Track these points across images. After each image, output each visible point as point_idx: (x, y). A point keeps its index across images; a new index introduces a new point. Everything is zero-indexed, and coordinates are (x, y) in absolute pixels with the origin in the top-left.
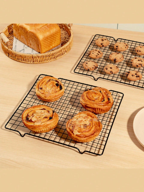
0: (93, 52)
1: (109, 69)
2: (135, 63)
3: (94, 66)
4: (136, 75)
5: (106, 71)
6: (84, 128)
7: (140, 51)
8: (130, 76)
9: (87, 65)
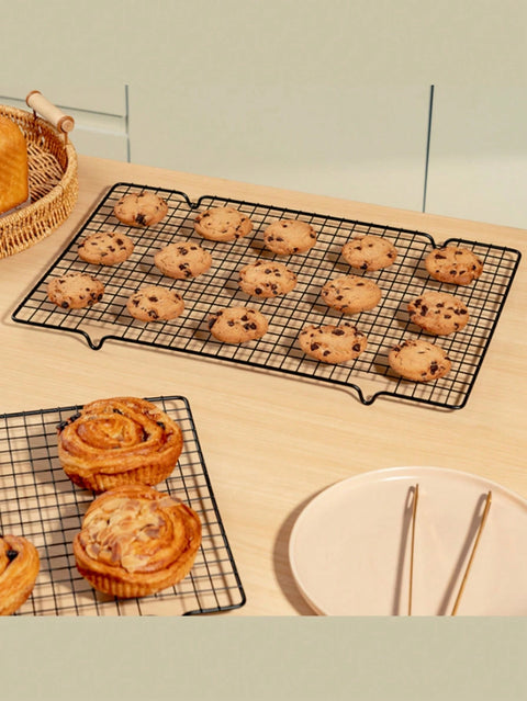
0: (95, 241)
1: (146, 304)
2: (252, 280)
3: (88, 290)
4: (243, 323)
5: (133, 310)
6: (153, 539)
7: (279, 240)
8: (221, 327)
9: (61, 286)
